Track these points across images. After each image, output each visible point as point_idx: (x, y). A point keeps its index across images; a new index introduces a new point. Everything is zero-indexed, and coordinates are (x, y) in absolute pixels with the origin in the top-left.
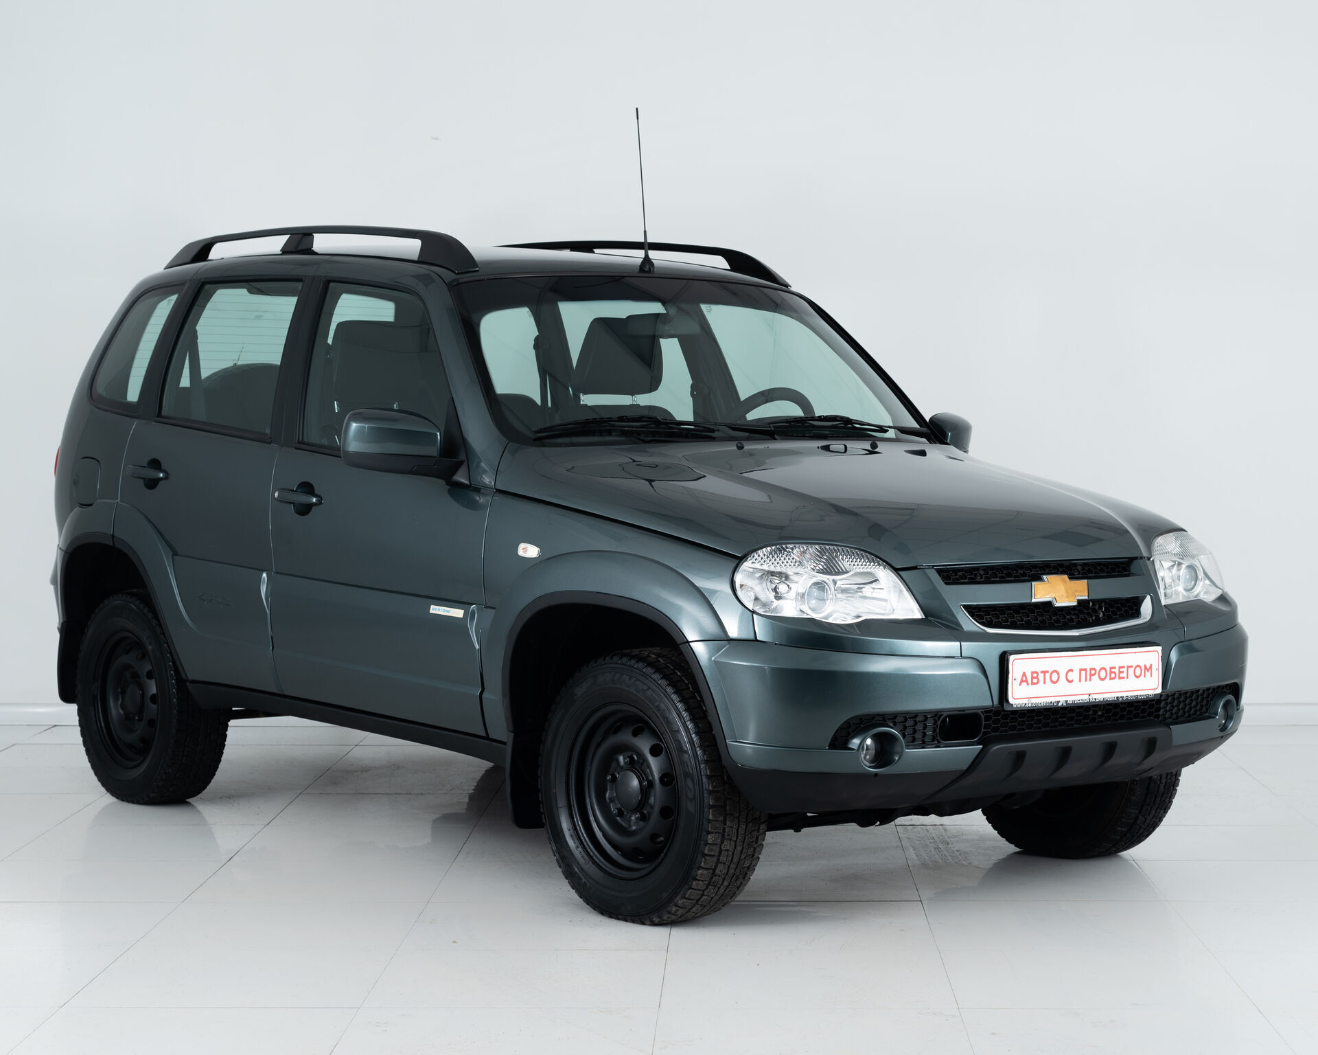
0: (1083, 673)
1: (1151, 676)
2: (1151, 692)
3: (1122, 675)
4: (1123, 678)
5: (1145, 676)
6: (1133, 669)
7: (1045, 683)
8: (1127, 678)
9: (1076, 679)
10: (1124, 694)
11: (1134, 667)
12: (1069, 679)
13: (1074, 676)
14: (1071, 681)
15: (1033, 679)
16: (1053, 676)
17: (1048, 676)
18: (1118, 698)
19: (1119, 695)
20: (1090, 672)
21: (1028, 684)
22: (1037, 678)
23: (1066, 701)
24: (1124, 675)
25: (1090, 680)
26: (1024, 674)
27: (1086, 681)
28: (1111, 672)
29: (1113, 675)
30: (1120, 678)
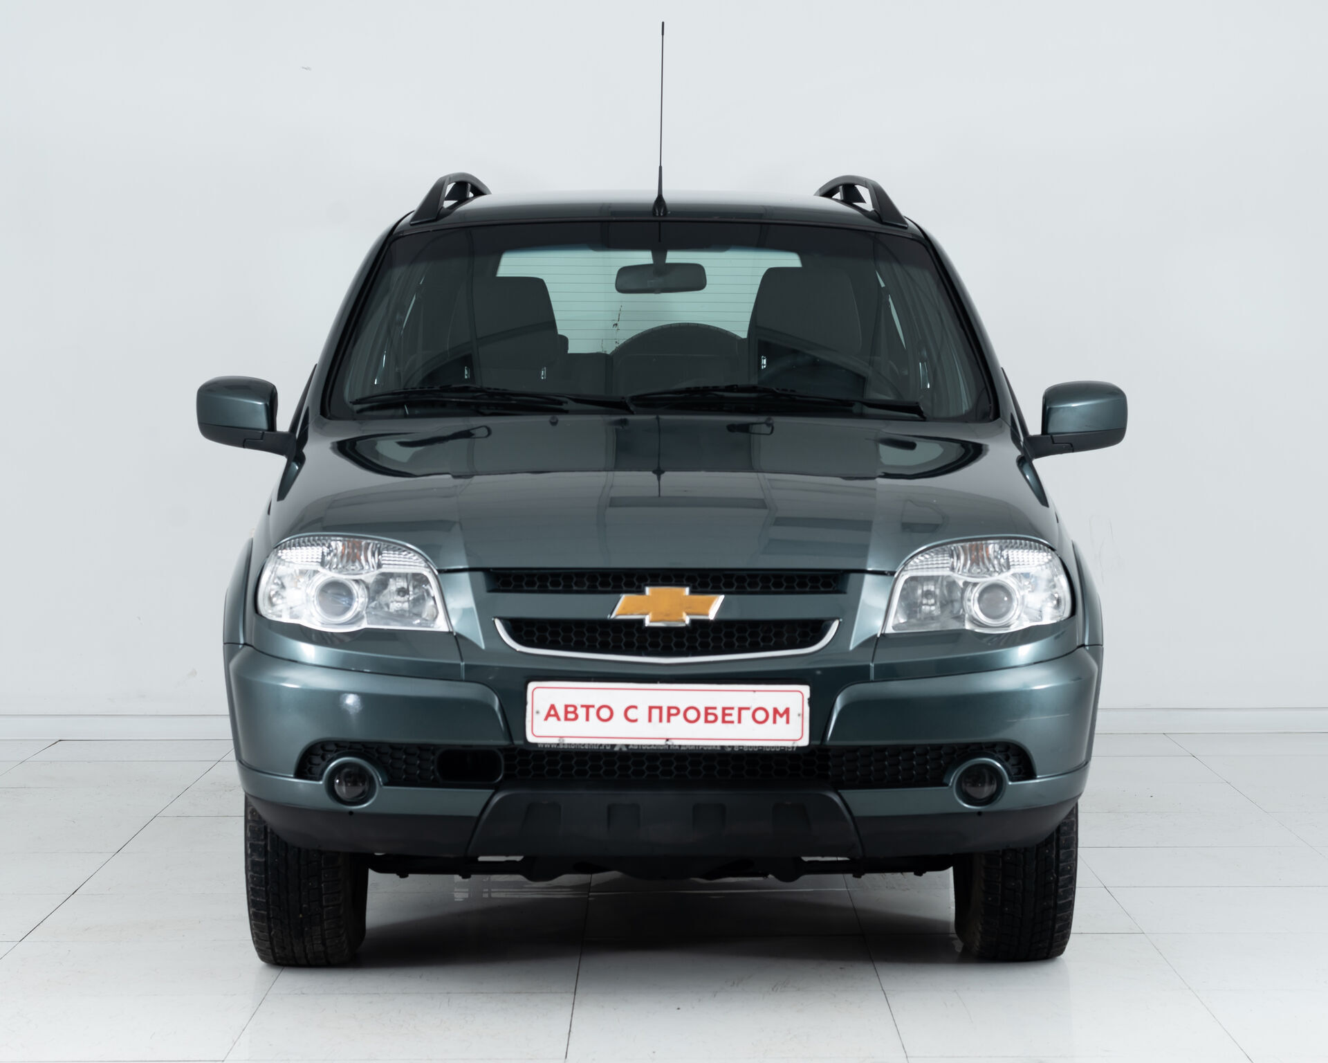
0: (655, 712)
1: (788, 722)
2: (789, 744)
3: (727, 718)
4: (732, 722)
6: (750, 712)
7: (587, 719)
8: (739, 721)
13: (641, 714)
16: (605, 713)
21: (559, 719)
22: (574, 712)
25: (669, 721)
26: (553, 707)
27: (661, 720)
28: (707, 714)
30: (724, 721)
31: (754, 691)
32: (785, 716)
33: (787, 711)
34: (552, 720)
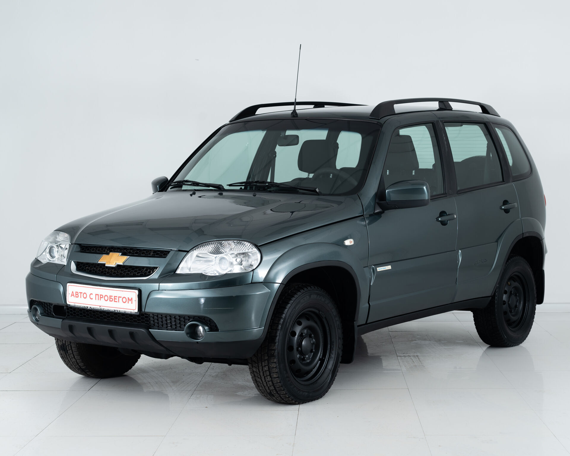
0: (97, 296)
1: (132, 303)
3: (115, 300)
4: (117, 302)
5: (128, 303)
7: (81, 297)
8: (119, 302)
9: (94, 298)
10: (118, 309)
11: (122, 297)
12: (91, 298)
14: (92, 299)
15: (76, 295)
17: (82, 294)
18: (115, 310)
19: (116, 309)
20: (100, 296)
21: (74, 297)
22: (78, 295)
23: (91, 307)
24: (117, 300)
25: (100, 300)
26: (73, 292)
27: (98, 300)
28: (110, 298)
29: (111, 300)
30: (115, 301)
31: (123, 291)
32: (131, 301)
33: (132, 299)
34: (73, 296)
